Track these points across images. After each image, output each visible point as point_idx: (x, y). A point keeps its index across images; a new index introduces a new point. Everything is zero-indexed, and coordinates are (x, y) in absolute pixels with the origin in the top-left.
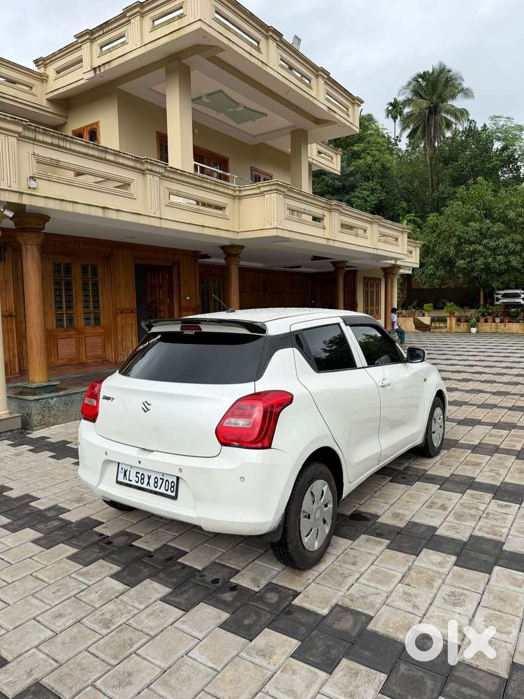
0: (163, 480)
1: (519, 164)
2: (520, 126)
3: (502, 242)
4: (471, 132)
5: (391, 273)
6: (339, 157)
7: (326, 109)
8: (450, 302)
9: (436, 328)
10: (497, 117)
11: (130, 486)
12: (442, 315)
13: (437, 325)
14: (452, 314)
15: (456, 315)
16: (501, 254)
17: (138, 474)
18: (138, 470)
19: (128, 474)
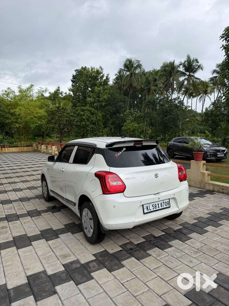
0: (164, 202)
11: (151, 212)
17: (153, 206)
18: (153, 204)
19: (148, 208)
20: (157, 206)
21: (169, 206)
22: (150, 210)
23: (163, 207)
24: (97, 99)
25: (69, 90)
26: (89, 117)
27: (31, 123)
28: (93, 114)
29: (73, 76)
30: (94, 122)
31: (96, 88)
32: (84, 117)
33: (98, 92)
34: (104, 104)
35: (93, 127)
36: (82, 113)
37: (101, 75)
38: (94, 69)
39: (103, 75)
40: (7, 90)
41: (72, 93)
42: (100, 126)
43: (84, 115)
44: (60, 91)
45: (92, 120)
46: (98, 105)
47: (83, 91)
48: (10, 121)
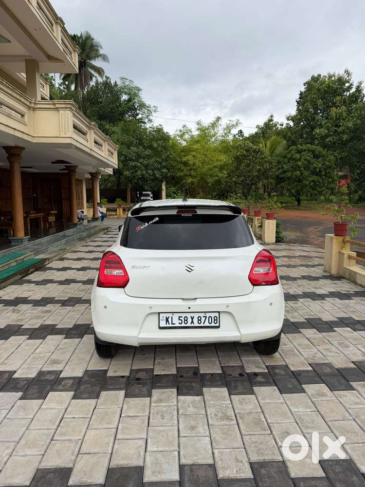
0: (206, 317)
1: (138, 112)
2: (138, 87)
3: (151, 161)
4: (107, 84)
5: (96, 177)
6: (48, 86)
7: (62, 50)
8: (119, 198)
9: (110, 215)
10: (125, 79)
11: (175, 328)
12: (114, 207)
13: (110, 213)
14: (119, 206)
15: (122, 207)
16: (151, 169)
17: (180, 318)
18: (180, 315)
19: (170, 320)
20: (190, 320)
21: (217, 325)
22: (172, 324)
23: (202, 325)
24: (333, 129)
25: (288, 119)
26: (309, 162)
27: (208, 177)
28: (316, 157)
29: (301, 94)
30: (318, 170)
31: (334, 109)
32: (300, 163)
33: (336, 116)
34: (345, 137)
35: (316, 179)
36: (298, 156)
37: (347, 85)
38: (334, 76)
39: (351, 85)
40: (182, 129)
41: (291, 124)
42: (329, 178)
43: (300, 160)
44: (274, 122)
45: (315, 168)
46: (333, 139)
47: (310, 118)
48: (182, 174)
